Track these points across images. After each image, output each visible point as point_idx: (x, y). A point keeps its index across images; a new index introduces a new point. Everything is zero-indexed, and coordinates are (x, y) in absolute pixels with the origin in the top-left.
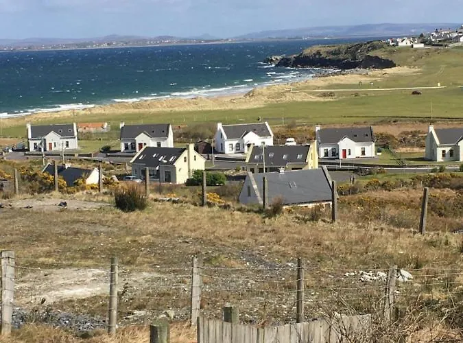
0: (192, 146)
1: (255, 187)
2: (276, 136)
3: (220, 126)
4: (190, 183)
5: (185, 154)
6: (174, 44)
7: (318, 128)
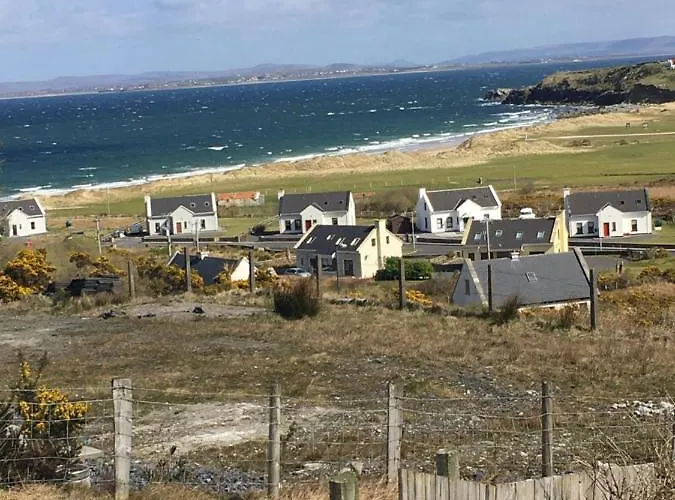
0: (383, 223)
1: (476, 280)
2: (506, 207)
3: (423, 192)
4: (381, 276)
5: (373, 234)
6: (355, 75)
7: (567, 193)
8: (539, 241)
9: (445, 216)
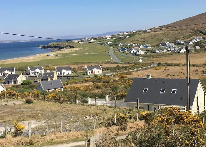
0: (22, 74)
1: (42, 85)
2: (44, 69)
3: (29, 67)
4: (22, 84)
5: (20, 76)
6: (11, 42)
7: (56, 67)
8: (52, 76)
9: (33, 72)
